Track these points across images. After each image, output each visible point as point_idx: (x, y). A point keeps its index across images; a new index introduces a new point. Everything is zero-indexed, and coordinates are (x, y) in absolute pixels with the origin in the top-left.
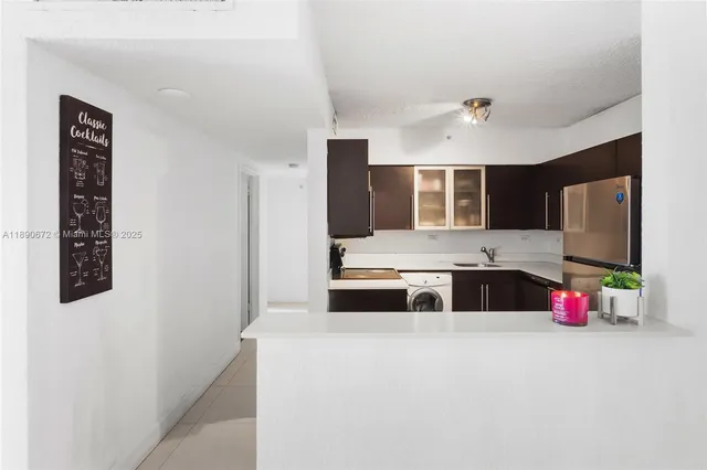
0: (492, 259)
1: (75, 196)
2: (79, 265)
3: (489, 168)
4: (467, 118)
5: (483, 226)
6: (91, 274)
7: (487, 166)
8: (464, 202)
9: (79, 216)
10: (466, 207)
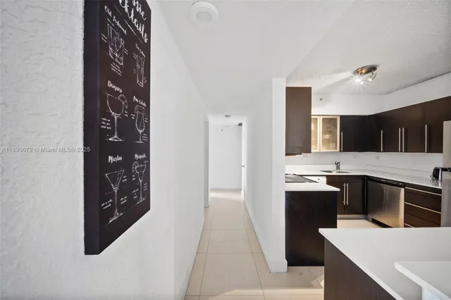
0: (338, 168)
1: (110, 84)
2: (116, 189)
3: (342, 117)
4: (359, 80)
5: (338, 150)
6: (130, 199)
7: (341, 116)
8: (327, 136)
9: (116, 116)
10: (329, 139)
